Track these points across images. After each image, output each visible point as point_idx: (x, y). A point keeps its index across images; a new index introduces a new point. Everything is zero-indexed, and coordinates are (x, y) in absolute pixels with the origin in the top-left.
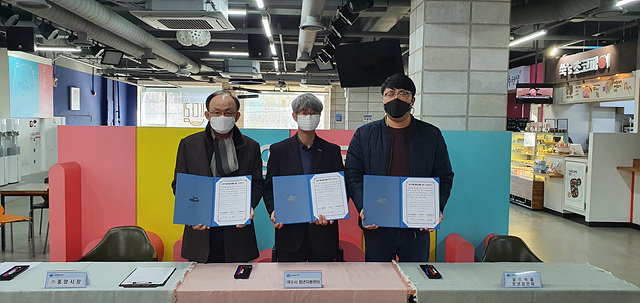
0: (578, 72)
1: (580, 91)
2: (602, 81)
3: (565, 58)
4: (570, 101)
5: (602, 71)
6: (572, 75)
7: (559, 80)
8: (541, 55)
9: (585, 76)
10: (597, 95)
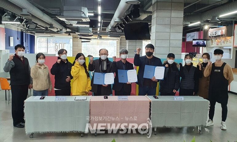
0: (214, 35)
1: (216, 42)
2: (223, 39)
3: (211, 30)
4: (212, 46)
5: (222, 35)
6: (213, 37)
7: (209, 38)
8: (202, 28)
9: (217, 37)
10: (221, 44)
